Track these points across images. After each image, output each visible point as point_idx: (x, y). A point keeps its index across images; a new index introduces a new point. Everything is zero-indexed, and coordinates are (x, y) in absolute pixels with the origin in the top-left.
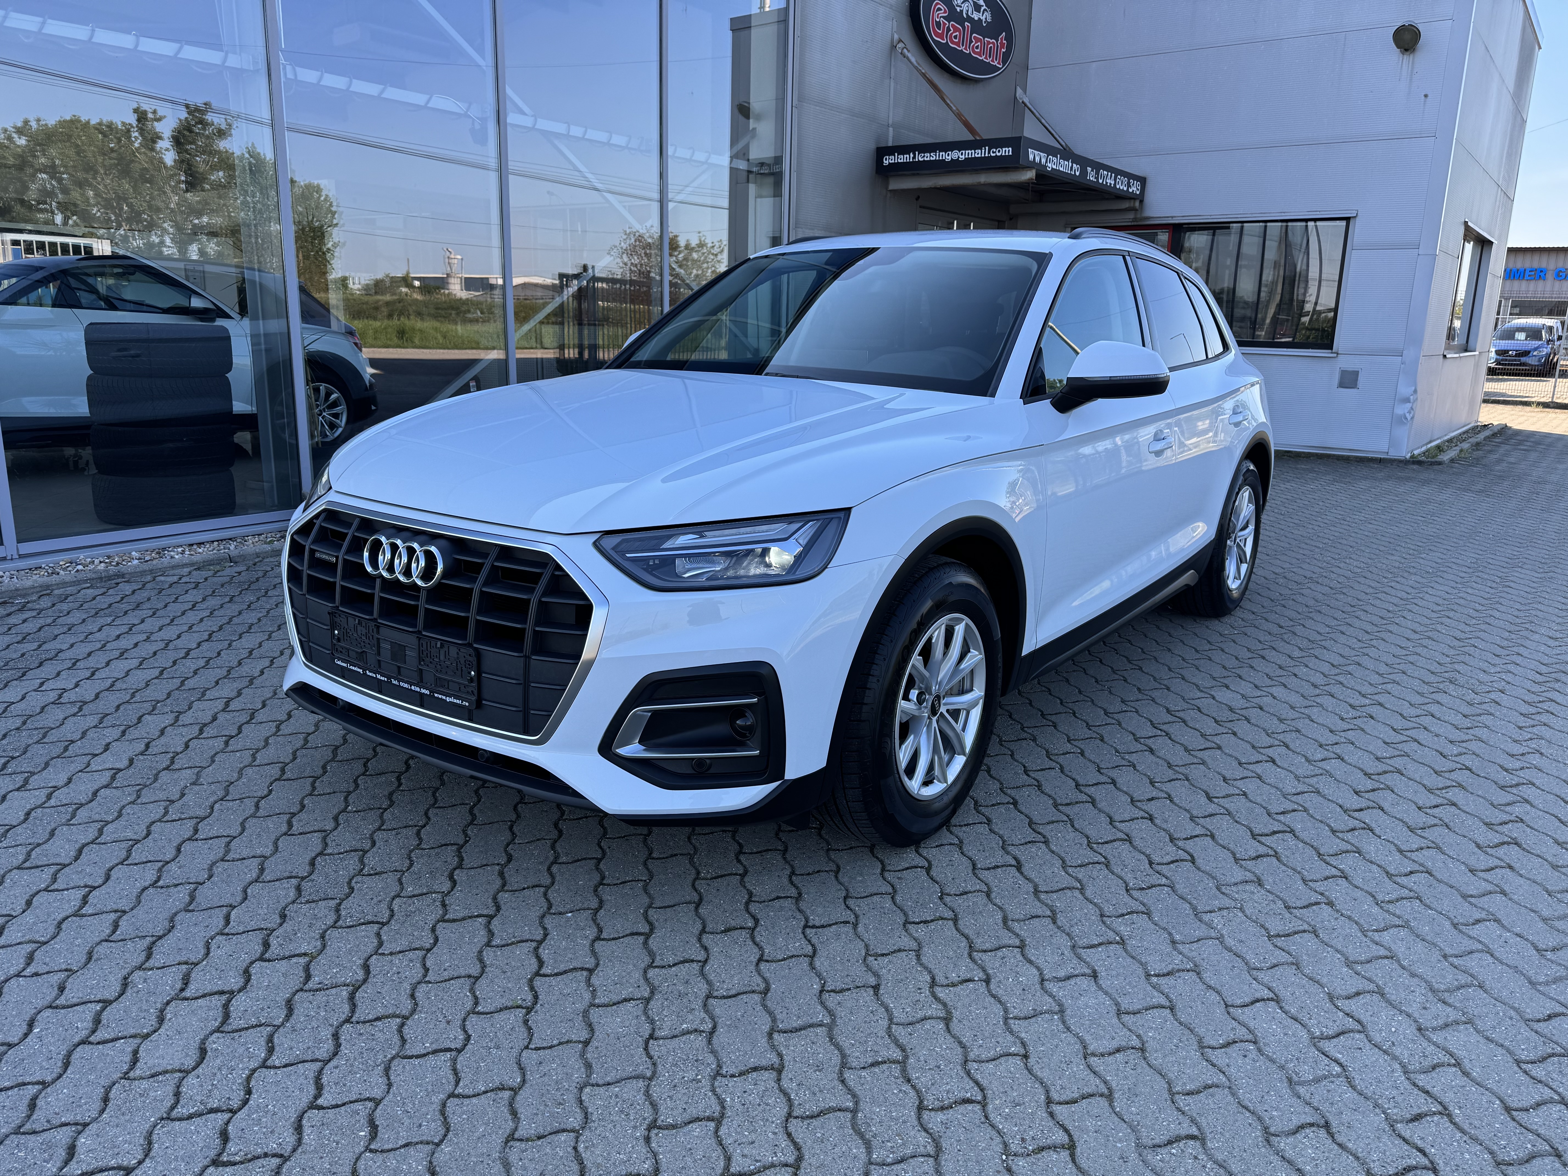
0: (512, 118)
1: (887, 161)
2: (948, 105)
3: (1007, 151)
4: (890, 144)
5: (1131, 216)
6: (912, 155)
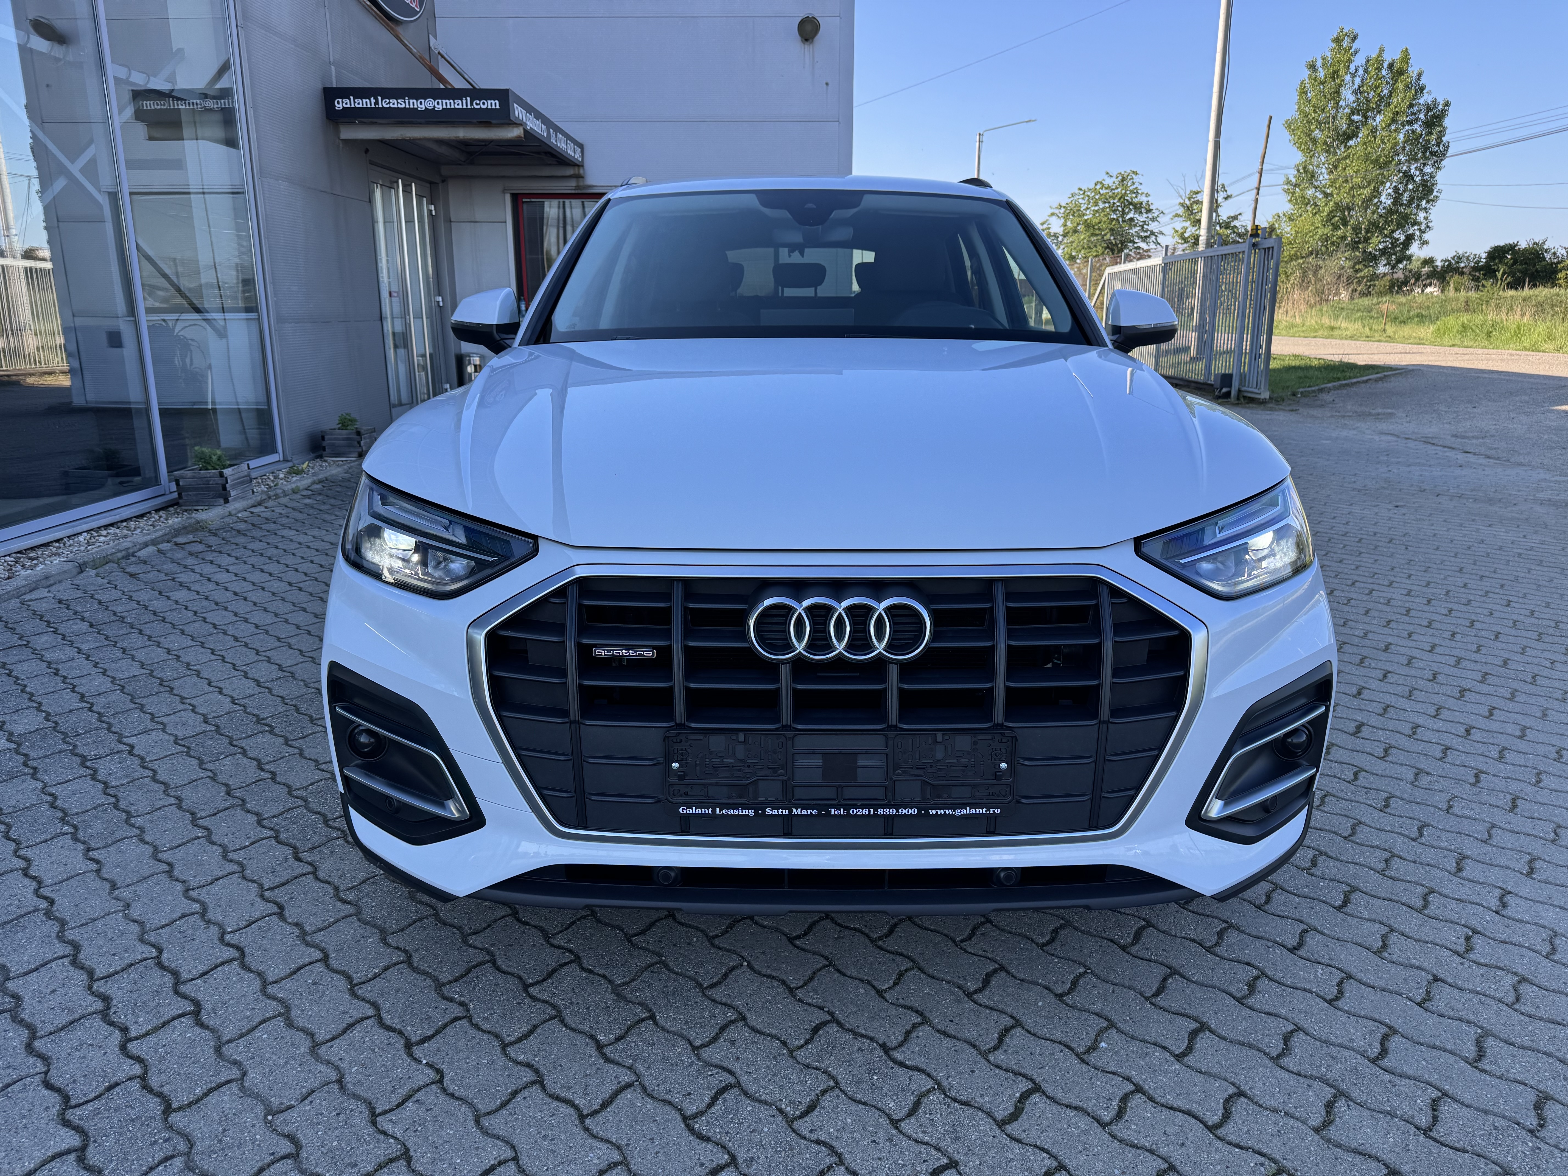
1: (340, 104)
3: (493, 104)
4: (335, 86)
5: (573, 183)
6: (373, 100)
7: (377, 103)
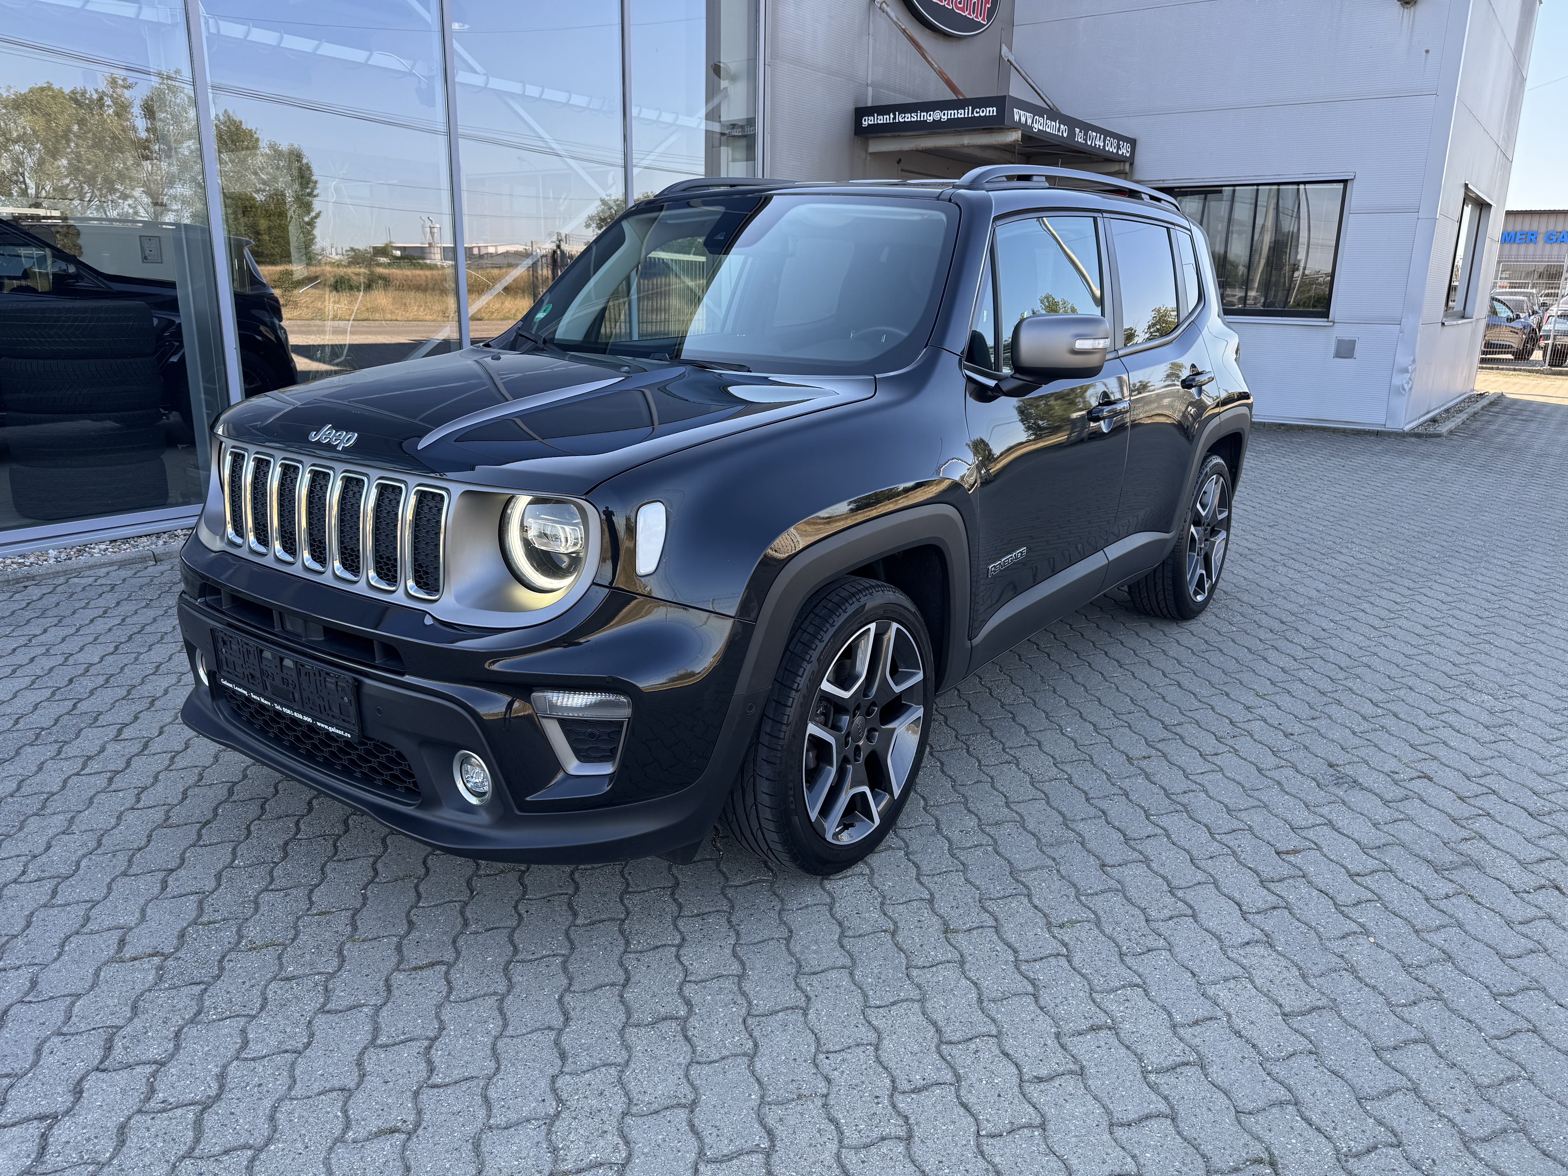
0: (461, 77)
1: (867, 122)
2: (929, 62)
3: (991, 111)
4: (869, 104)
6: (892, 116)
7: (894, 118)
